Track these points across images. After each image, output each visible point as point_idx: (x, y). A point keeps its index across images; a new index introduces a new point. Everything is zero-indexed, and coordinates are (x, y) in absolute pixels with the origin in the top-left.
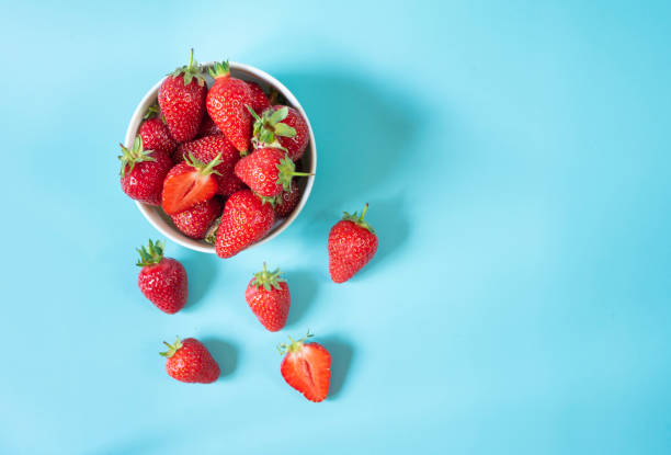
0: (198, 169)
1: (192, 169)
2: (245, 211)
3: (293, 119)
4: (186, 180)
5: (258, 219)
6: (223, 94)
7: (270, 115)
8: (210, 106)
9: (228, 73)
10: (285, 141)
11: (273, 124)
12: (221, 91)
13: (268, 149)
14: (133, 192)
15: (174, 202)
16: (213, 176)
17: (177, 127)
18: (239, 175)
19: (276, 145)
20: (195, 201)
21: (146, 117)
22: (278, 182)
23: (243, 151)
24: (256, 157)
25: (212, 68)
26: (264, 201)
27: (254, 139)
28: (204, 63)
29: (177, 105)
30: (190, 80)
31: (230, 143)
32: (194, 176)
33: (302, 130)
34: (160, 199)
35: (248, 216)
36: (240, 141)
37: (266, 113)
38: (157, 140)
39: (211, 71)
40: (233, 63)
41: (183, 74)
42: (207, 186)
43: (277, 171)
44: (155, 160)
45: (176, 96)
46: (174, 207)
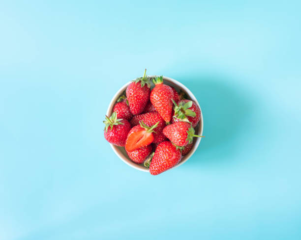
0: (146, 129)
1: (143, 129)
2: (168, 153)
3: (194, 107)
4: (139, 135)
5: (174, 157)
6: (160, 93)
7: (183, 105)
8: (153, 98)
9: (162, 82)
10: (190, 118)
11: (184, 109)
12: (159, 91)
13: (182, 122)
14: (111, 140)
15: (131, 145)
16: (153, 133)
17: (135, 107)
18: (165, 134)
19: (186, 120)
20: (142, 145)
21: (118, 101)
22: (187, 139)
23: (167, 121)
24: (176, 126)
25: (154, 78)
26: (177, 148)
27: (174, 116)
28: (150, 76)
29: (136, 97)
30: (144, 85)
31: (161, 117)
32: (143, 132)
33: (198, 113)
34: (124, 143)
35: (169, 155)
36: (167, 117)
37: (181, 103)
38: (123, 113)
39: (154, 80)
40: (165, 77)
41: (140, 82)
42: (149, 138)
43: (187, 134)
44: (123, 124)
45: (136, 92)
46: (131, 148)
